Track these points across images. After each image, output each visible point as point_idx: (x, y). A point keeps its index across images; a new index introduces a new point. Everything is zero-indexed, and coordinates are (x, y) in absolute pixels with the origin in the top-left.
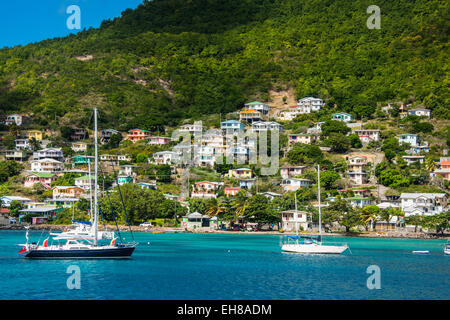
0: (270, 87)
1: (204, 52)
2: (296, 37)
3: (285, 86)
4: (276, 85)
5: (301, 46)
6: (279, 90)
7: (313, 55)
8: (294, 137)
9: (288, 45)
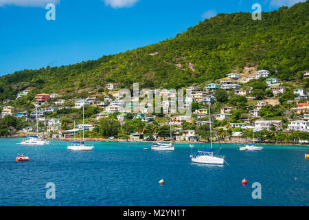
0: (245, 65)
1: (219, 48)
2: (269, 37)
3: (253, 64)
4: (248, 64)
5: (271, 42)
6: (250, 66)
7: (276, 46)
8: (238, 92)
9: (263, 42)
